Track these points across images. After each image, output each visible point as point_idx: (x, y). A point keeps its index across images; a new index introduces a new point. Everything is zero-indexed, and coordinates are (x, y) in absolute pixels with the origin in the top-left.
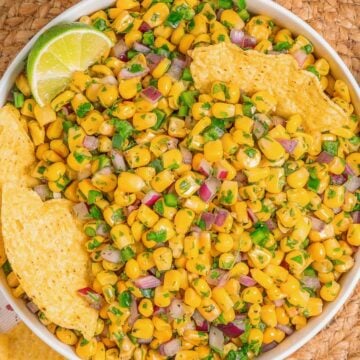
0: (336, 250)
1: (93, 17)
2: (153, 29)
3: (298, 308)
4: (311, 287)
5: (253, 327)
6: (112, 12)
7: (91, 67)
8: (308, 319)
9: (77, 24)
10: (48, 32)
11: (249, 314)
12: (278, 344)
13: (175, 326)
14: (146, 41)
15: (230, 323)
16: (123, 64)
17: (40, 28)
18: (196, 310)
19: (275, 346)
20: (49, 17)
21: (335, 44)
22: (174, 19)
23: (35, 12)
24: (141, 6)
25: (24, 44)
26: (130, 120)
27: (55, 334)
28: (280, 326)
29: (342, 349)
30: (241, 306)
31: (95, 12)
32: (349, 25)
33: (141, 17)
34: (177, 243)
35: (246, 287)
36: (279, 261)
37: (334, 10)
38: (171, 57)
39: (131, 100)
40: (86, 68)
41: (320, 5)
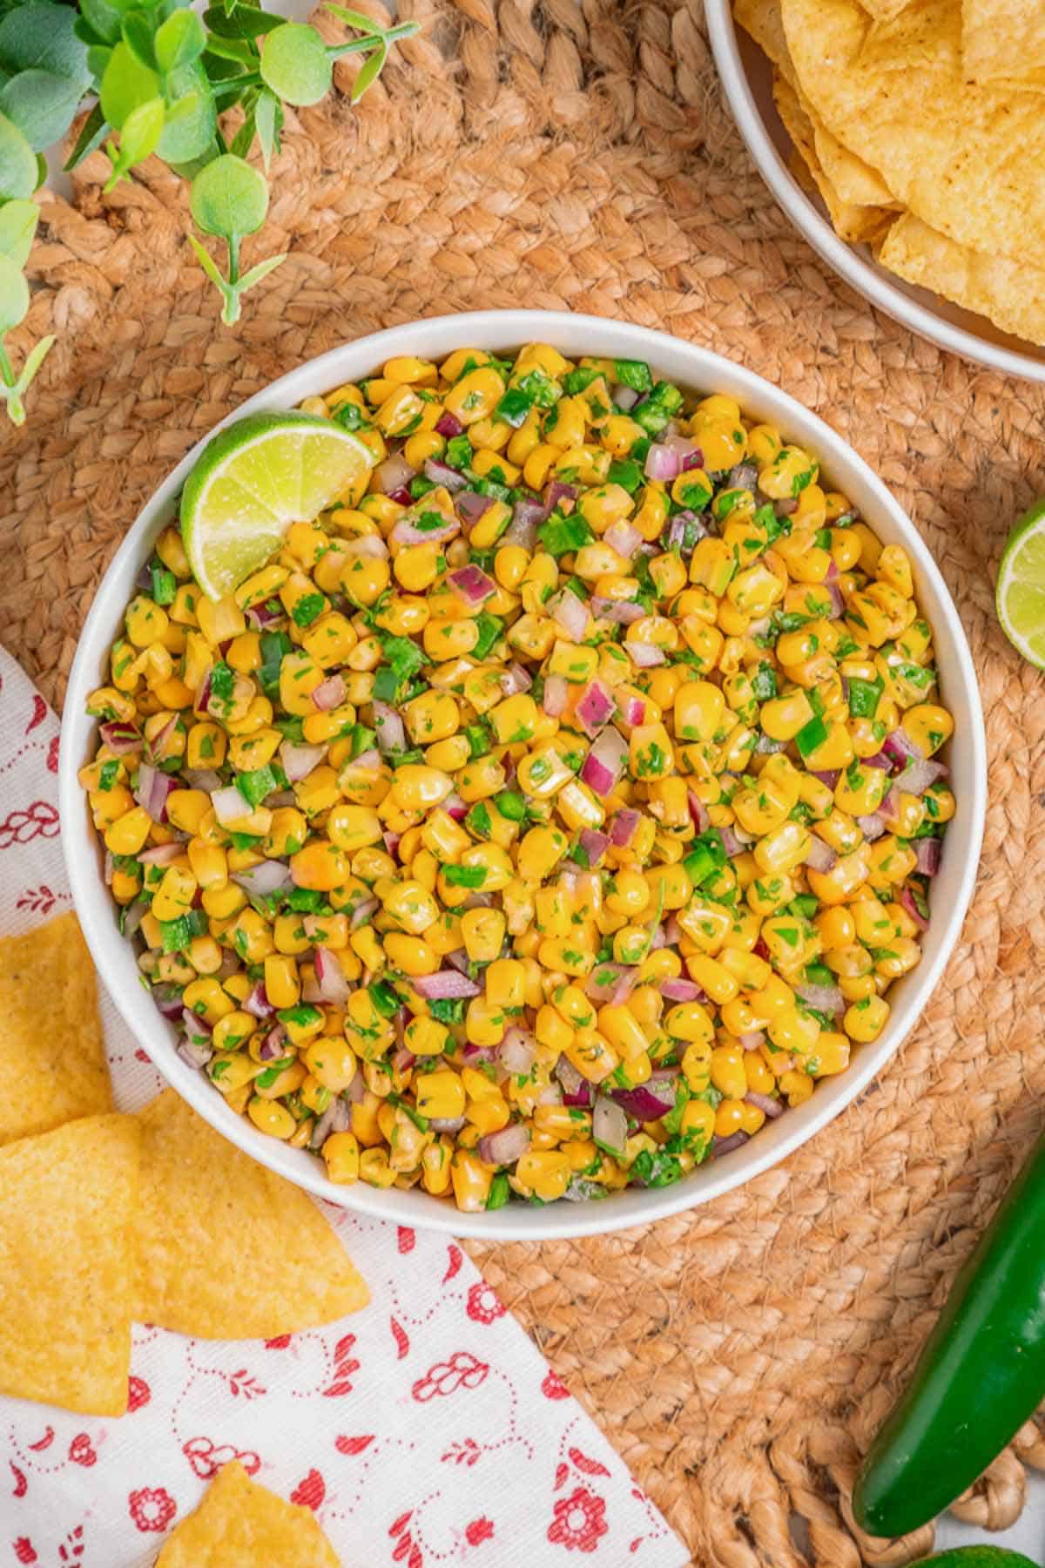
0: (880, 925)
1: (332, 400)
2: (466, 429)
3: (792, 1054)
4: (823, 1009)
5: (693, 1097)
6: (374, 388)
7: (327, 511)
8: (817, 1081)
9: (295, 413)
10: (227, 432)
11: (684, 1064)
12: (748, 1137)
13: (514, 1093)
14: (453, 458)
15: (637, 1090)
16: (400, 510)
17: (212, 424)
18: (563, 1056)
19: (742, 1143)
20: (231, 399)
21: (877, 460)
22: (515, 406)
23: (201, 388)
24: (440, 376)
25: (174, 461)
26: (418, 638)
27: (246, 1114)
28: (754, 1097)
29: (894, 1150)
30: (665, 1049)
31: (335, 390)
32: (909, 419)
33: (441, 402)
34: (521, 902)
35: (677, 1003)
36: (751, 942)
37: (874, 384)
38: (510, 501)
39: (422, 593)
40: (315, 515)
41: (844, 372)
